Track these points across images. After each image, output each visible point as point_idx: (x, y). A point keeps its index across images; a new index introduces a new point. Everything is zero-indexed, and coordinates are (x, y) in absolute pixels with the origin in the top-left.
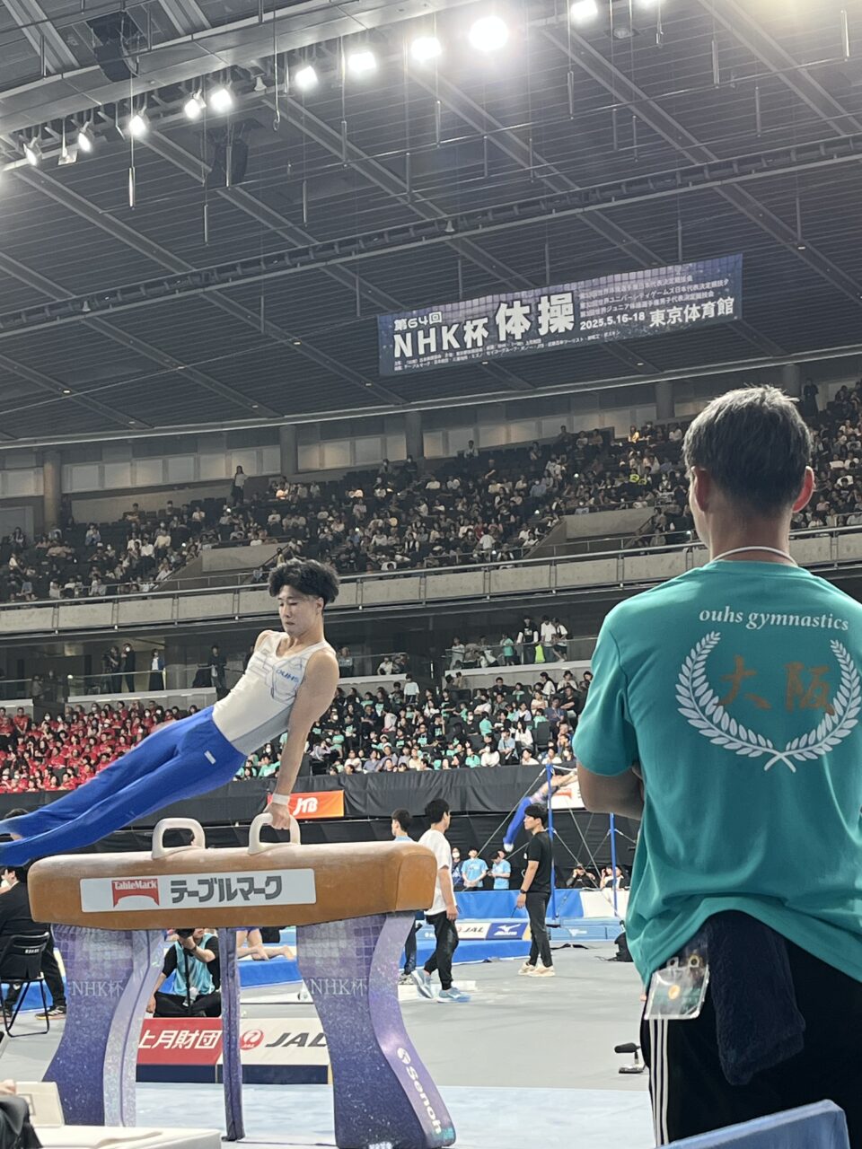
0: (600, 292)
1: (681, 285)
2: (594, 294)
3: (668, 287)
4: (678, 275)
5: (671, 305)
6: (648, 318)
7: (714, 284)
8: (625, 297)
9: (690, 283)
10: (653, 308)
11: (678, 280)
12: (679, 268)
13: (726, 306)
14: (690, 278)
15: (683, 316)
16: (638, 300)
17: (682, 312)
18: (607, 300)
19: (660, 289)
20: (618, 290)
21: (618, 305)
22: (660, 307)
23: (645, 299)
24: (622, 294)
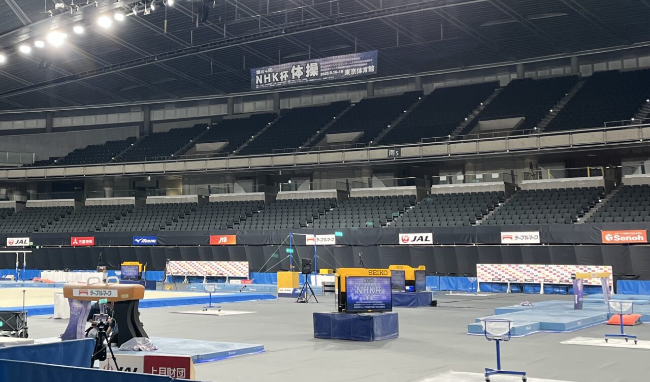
0: (327, 63)
1: (356, 61)
2: (326, 63)
3: (351, 61)
4: (355, 57)
5: (352, 68)
6: (344, 72)
7: (368, 61)
8: (336, 65)
9: (359, 60)
10: (346, 69)
11: (355, 59)
12: (355, 55)
13: (372, 69)
14: (359, 58)
15: (356, 72)
16: (341, 66)
17: (356, 70)
18: (330, 65)
19: (348, 62)
20: (334, 62)
21: (333, 67)
22: (348, 68)
23: (343, 65)
24: (335, 63)
